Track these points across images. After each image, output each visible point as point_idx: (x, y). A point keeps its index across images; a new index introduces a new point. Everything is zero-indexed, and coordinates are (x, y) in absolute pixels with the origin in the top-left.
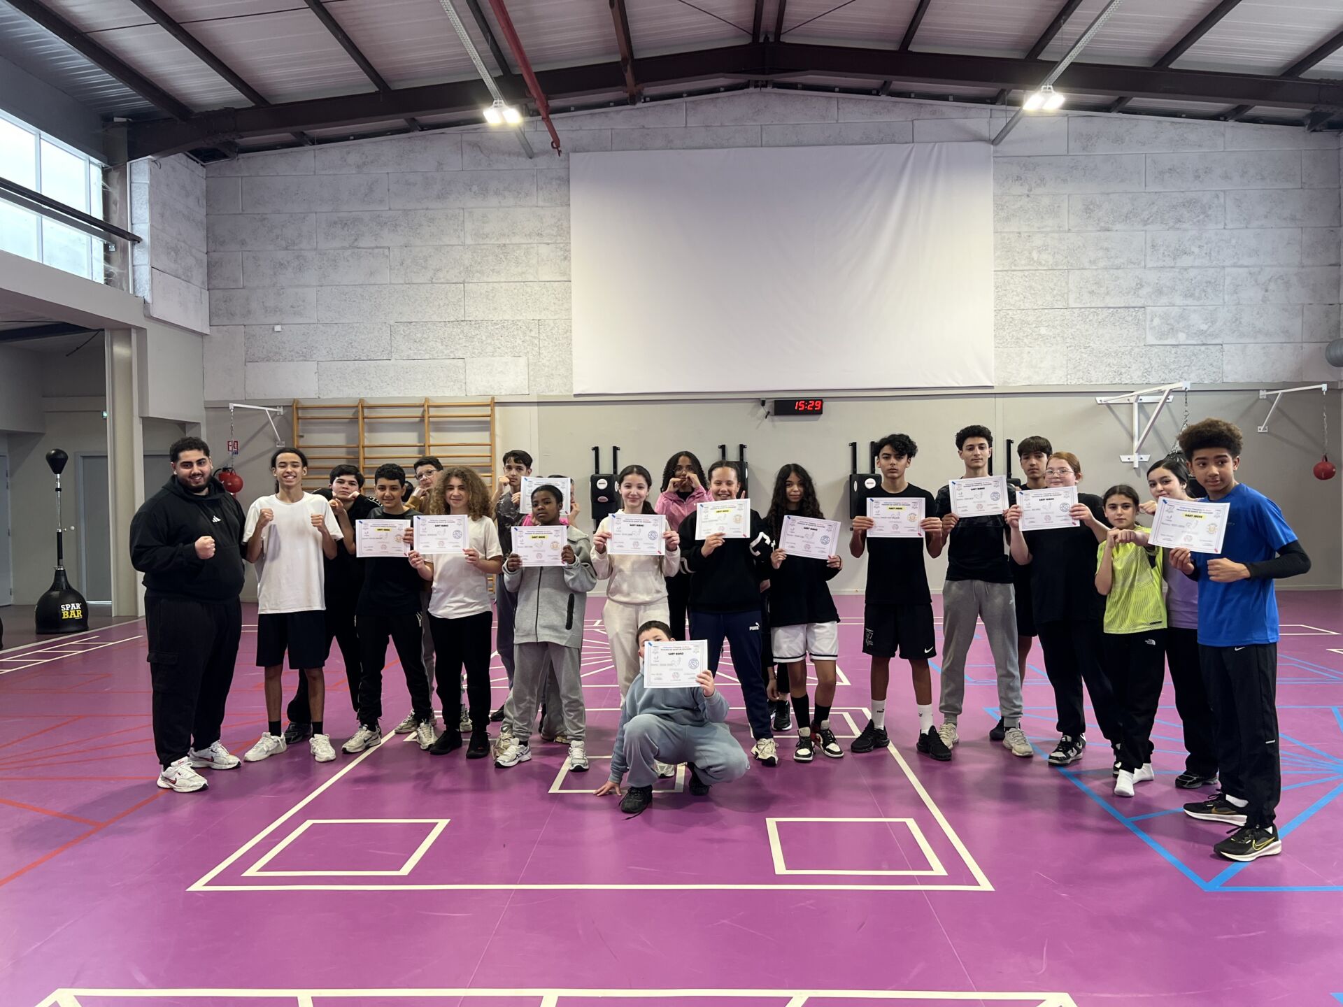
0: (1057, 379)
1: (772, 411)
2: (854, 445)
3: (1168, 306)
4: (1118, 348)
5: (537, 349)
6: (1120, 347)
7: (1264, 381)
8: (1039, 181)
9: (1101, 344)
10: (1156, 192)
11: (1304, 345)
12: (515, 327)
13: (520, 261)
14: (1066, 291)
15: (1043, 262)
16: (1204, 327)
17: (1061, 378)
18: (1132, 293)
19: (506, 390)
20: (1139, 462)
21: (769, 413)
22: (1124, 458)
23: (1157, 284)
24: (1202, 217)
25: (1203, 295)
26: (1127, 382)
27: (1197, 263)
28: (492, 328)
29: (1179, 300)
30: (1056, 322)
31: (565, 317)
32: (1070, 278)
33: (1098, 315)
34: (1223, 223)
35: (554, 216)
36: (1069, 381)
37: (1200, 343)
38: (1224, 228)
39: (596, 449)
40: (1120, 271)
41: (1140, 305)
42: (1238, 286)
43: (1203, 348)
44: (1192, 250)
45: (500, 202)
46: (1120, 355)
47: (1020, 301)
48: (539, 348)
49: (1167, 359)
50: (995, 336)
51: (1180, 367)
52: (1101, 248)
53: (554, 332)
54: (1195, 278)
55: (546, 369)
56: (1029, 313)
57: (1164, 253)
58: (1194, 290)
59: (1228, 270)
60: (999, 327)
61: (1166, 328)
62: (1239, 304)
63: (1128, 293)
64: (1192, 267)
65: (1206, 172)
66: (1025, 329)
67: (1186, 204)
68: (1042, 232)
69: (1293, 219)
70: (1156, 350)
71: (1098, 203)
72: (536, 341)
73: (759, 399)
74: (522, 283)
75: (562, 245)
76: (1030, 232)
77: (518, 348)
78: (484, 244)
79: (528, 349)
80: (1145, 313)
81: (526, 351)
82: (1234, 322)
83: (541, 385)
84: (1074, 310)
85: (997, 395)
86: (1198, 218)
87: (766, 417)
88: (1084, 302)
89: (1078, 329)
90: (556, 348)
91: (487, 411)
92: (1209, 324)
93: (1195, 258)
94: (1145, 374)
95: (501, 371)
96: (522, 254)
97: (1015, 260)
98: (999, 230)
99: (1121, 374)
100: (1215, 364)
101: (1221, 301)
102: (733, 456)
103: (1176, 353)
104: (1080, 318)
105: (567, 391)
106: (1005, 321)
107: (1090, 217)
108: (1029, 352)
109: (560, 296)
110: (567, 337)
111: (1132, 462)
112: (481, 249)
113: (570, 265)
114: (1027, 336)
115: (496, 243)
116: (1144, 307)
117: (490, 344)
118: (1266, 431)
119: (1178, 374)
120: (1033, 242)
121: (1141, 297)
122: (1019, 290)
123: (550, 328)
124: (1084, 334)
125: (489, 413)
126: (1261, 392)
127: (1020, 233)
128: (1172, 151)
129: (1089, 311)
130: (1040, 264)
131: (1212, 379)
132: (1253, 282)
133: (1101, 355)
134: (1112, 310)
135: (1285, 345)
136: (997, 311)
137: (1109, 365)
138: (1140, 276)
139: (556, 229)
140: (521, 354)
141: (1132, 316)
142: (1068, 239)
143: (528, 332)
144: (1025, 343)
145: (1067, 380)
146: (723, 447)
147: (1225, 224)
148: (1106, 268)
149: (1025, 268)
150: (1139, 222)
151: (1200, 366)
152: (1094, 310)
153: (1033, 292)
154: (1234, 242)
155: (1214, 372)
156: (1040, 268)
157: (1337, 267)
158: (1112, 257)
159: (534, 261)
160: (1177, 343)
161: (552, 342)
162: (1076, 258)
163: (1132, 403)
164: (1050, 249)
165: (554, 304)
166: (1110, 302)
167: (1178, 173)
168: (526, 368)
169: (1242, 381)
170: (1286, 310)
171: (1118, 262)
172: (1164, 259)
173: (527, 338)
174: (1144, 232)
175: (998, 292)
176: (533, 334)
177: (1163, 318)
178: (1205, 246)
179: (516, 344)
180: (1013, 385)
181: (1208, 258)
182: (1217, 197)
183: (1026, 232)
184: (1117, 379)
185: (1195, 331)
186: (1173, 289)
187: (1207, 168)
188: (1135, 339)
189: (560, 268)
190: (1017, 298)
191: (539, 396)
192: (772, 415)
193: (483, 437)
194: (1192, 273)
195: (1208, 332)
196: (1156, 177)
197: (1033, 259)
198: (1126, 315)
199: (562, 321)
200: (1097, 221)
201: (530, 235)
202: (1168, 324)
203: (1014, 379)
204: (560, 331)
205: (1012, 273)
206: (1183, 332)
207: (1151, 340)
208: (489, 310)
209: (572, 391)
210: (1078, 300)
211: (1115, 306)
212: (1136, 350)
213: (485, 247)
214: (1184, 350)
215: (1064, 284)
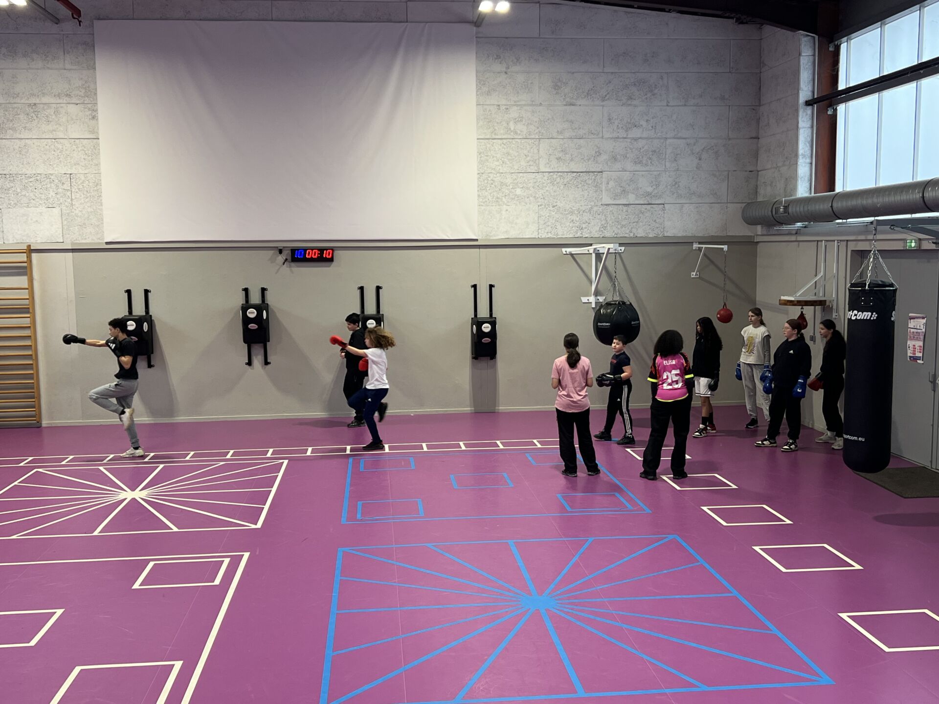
0: (530, 233)
1: (289, 258)
2: (362, 289)
3: (621, 171)
4: (580, 207)
5: (69, 200)
6: (581, 206)
7: (696, 235)
8: (516, 60)
9: (566, 203)
10: (612, 73)
11: (728, 204)
12: (48, 180)
13: (51, 120)
14: (537, 157)
15: (519, 132)
16: (650, 189)
17: (533, 232)
18: (592, 159)
19: (41, 238)
20: (596, 302)
21: (286, 260)
22: (584, 300)
23: (612, 152)
24: (649, 95)
25: (649, 161)
26: (586, 236)
27: (645, 135)
28: (26, 181)
29: (629, 166)
30: (529, 185)
31: (95, 172)
32: (541, 145)
33: (564, 178)
34: (666, 101)
35: (81, 79)
36: (540, 235)
37: (646, 202)
38: (667, 105)
39: (129, 292)
40: (582, 141)
41: (599, 170)
42: (677, 155)
43: (649, 207)
44: (641, 123)
45: (29, 64)
46: (581, 213)
47: (499, 166)
48: (72, 199)
49: (620, 217)
50: (479, 196)
51: (630, 223)
52: (567, 121)
53: (85, 185)
54: (643, 148)
55: (79, 219)
56: (507, 176)
57: (618, 126)
58: (642, 158)
59: (668, 141)
60: (481, 188)
61: (619, 190)
62: (678, 170)
63: (588, 160)
64: (641, 138)
65: (653, 56)
66: (503, 190)
67: (637, 84)
68: (517, 105)
69: (723, 98)
70: (611, 209)
71: (564, 81)
72: (69, 193)
73: (277, 247)
74: (53, 140)
75: (89, 106)
76: (508, 105)
77: (52, 199)
78: (15, 103)
79: (61, 201)
80: (602, 177)
81: (59, 203)
82: (674, 185)
83: (74, 234)
84: (544, 174)
85: (480, 247)
86: (646, 96)
87: (284, 263)
88: (552, 166)
89: (547, 191)
90: (86, 200)
91: (23, 257)
92: (654, 187)
93: (643, 131)
94: (602, 229)
95: (37, 221)
96: (52, 114)
97: (495, 130)
98: (481, 103)
99: (582, 229)
100: (657, 221)
101: (664, 167)
102: (255, 299)
103: (627, 211)
104: (549, 181)
105: (99, 238)
106: (487, 182)
107: (557, 93)
108: (507, 210)
109: (90, 152)
110: (97, 190)
111: (591, 303)
112: (12, 108)
113: (98, 124)
114: (506, 196)
115: (27, 102)
116: (601, 172)
117: (25, 195)
118: (698, 276)
119: (628, 229)
120: (510, 114)
121: (599, 164)
122: (498, 156)
123: (81, 181)
124: (552, 194)
125: (25, 259)
126: (694, 243)
127: (499, 106)
128: (626, 37)
129: (556, 175)
130: (516, 133)
131: (655, 234)
132: (689, 152)
133: (566, 213)
134: (575, 174)
135: (713, 205)
136: (480, 174)
137: (573, 221)
138: (599, 145)
139: (83, 91)
140: (54, 205)
141: (591, 179)
142: (539, 112)
143: (60, 185)
144: (504, 202)
145: (538, 234)
146: (246, 290)
147: (668, 102)
148: (571, 138)
149: (504, 137)
150: (598, 99)
151: (646, 222)
152: (561, 174)
153: (509, 158)
154: (674, 117)
155: (657, 228)
156: (516, 137)
157: (757, 140)
158: (576, 128)
159: (64, 120)
160: (628, 203)
161: (84, 194)
162: (546, 129)
163: (591, 254)
164: (524, 120)
165: (84, 159)
166: (574, 167)
167: (630, 56)
168: (60, 219)
169: (680, 235)
170: (715, 175)
171: (581, 132)
172: (619, 131)
173: (60, 190)
174: (602, 107)
175: (481, 157)
176: (65, 187)
177: (617, 182)
178: (652, 120)
179: (50, 196)
180: (494, 238)
181: (653, 130)
182: (662, 78)
183: (505, 105)
184: (579, 234)
185: (642, 193)
186: (625, 157)
187: (654, 53)
188: (594, 199)
189: (88, 126)
190: (497, 163)
191: (73, 244)
192: (290, 262)
193: (21, 281)
194: (641, 143)
195: (653, 194)
196: (612, 60)
197: (510, 129)
198: (587, 178)
199: (92, 175)
200: (563, 97)
201: (59, 96)
202: (621, 187)
203: (494, 232)
204: (91, 184)
205: (493, 141)
206: (633, 193)
207: (606, 200)
208: (23, 164)
209: (103, 239)
210: (548, 166)
211: (578, 171)
212: (595, 209)
213: (15, 105)
214: (633, 209)
215: (536, 151)
